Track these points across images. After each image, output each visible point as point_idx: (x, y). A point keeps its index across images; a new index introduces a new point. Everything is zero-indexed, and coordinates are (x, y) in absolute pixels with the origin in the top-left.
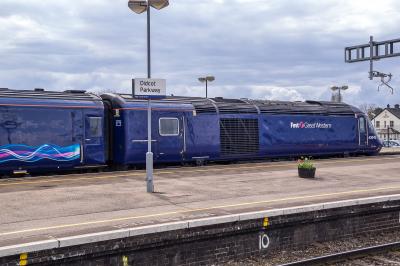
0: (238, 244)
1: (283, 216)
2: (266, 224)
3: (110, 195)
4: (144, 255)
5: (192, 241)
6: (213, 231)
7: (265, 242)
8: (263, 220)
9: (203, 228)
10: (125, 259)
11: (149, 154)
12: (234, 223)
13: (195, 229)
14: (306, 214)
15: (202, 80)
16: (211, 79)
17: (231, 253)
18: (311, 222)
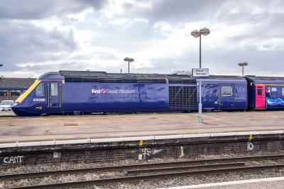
0: (236, 146)
1: (260, 135)
2: (251, 138)
3: (181, 123)
4: (190, 147)
5: (212, 143)
6: (223, 139)
7: (251, 147)
8: (249, 136)
9: (218, 137)
10: (182, 148)
11: (200, 105)
12: (234, 136)
13: (214, 137)
14: (274, 135)
15: (240, 65)
16: (246, 64)
17: (232, 150)
18: (278, 139)
